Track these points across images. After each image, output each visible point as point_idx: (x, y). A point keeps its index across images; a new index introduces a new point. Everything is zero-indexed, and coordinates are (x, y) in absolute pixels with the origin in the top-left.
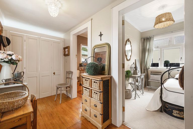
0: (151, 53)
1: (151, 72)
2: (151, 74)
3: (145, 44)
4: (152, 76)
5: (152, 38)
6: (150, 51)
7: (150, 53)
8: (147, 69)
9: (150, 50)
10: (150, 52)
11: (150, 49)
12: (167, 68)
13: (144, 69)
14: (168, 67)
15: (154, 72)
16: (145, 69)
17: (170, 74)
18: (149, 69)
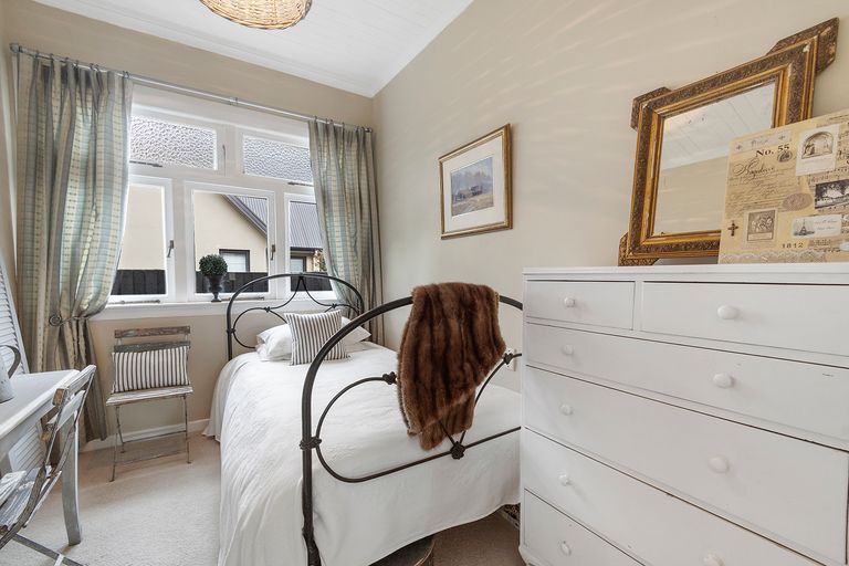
0: (109, 194)
1: (119, 334)
2: (118, 349)
3: (49, 120)
4: (125, 359)
5: (117, 85)
6: (101, 176)
7: (101, 190)
8: (83, 318)
9: (101, 170)
10: (101, 183)
11: (101, 162)
12: (216, 300)
13: (55, 320)
14: (222, 295)
15: (140, 332)
16: (64, 314)
17: (233, 331)
18: (98, 311)
